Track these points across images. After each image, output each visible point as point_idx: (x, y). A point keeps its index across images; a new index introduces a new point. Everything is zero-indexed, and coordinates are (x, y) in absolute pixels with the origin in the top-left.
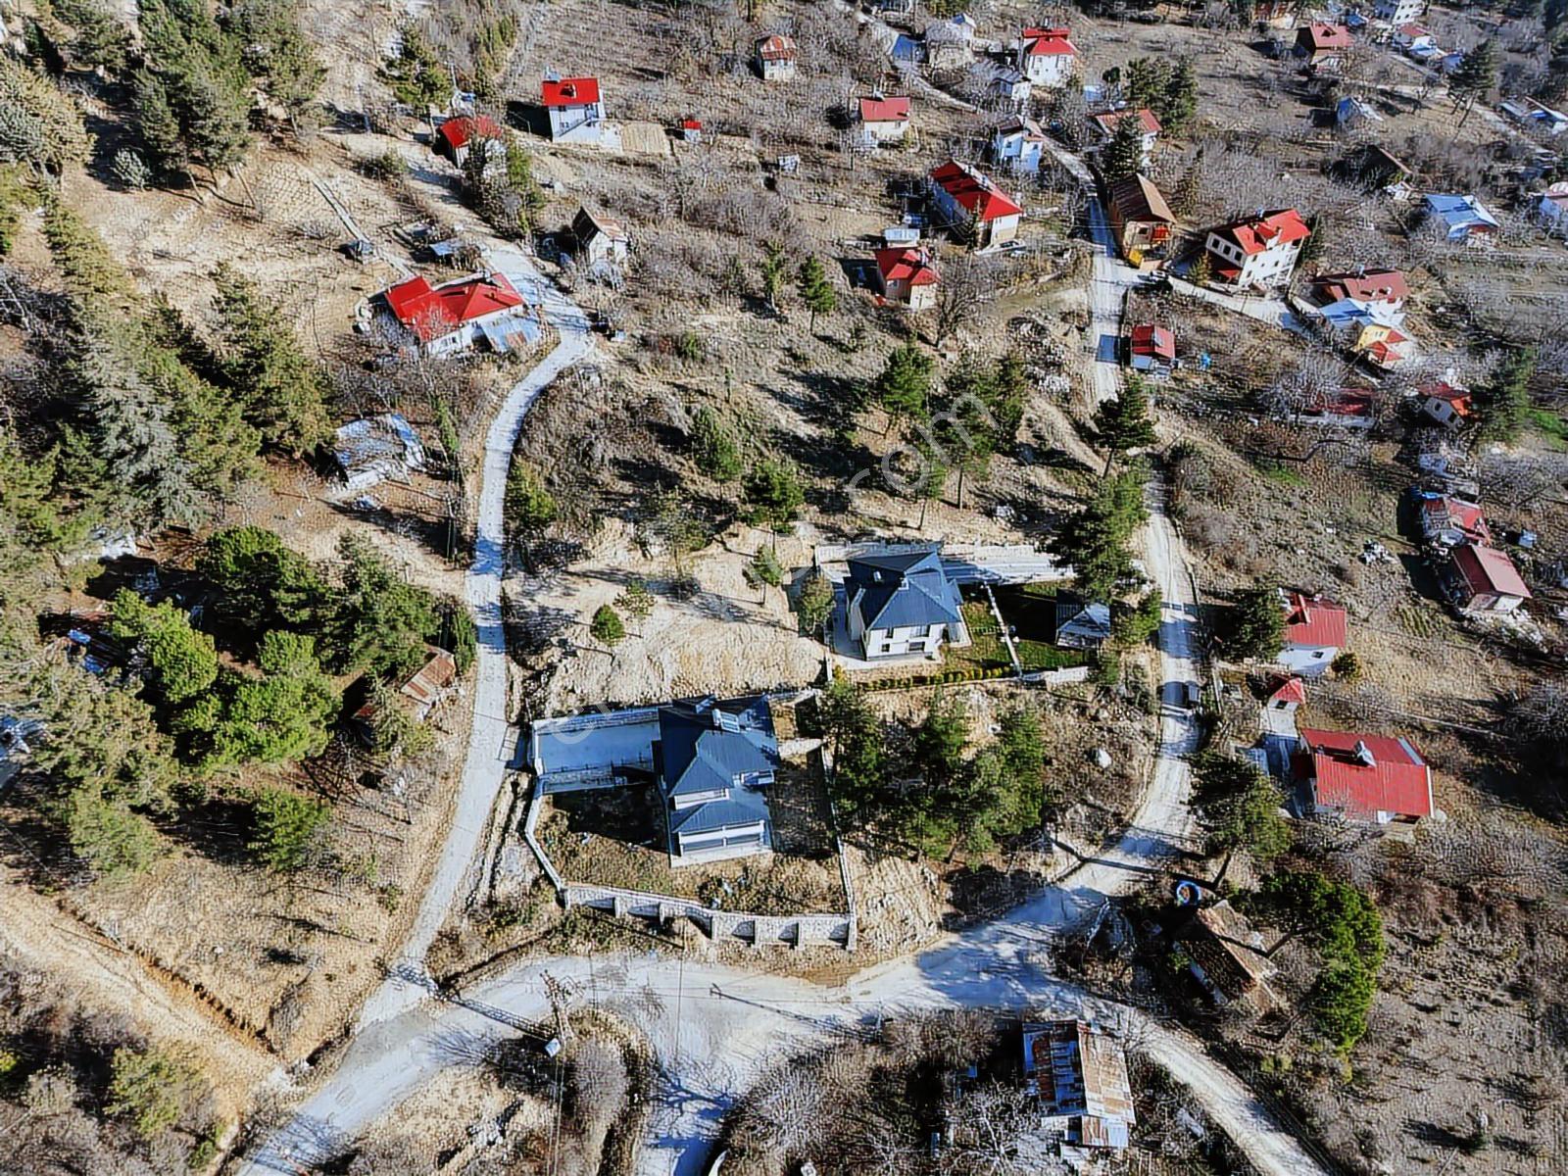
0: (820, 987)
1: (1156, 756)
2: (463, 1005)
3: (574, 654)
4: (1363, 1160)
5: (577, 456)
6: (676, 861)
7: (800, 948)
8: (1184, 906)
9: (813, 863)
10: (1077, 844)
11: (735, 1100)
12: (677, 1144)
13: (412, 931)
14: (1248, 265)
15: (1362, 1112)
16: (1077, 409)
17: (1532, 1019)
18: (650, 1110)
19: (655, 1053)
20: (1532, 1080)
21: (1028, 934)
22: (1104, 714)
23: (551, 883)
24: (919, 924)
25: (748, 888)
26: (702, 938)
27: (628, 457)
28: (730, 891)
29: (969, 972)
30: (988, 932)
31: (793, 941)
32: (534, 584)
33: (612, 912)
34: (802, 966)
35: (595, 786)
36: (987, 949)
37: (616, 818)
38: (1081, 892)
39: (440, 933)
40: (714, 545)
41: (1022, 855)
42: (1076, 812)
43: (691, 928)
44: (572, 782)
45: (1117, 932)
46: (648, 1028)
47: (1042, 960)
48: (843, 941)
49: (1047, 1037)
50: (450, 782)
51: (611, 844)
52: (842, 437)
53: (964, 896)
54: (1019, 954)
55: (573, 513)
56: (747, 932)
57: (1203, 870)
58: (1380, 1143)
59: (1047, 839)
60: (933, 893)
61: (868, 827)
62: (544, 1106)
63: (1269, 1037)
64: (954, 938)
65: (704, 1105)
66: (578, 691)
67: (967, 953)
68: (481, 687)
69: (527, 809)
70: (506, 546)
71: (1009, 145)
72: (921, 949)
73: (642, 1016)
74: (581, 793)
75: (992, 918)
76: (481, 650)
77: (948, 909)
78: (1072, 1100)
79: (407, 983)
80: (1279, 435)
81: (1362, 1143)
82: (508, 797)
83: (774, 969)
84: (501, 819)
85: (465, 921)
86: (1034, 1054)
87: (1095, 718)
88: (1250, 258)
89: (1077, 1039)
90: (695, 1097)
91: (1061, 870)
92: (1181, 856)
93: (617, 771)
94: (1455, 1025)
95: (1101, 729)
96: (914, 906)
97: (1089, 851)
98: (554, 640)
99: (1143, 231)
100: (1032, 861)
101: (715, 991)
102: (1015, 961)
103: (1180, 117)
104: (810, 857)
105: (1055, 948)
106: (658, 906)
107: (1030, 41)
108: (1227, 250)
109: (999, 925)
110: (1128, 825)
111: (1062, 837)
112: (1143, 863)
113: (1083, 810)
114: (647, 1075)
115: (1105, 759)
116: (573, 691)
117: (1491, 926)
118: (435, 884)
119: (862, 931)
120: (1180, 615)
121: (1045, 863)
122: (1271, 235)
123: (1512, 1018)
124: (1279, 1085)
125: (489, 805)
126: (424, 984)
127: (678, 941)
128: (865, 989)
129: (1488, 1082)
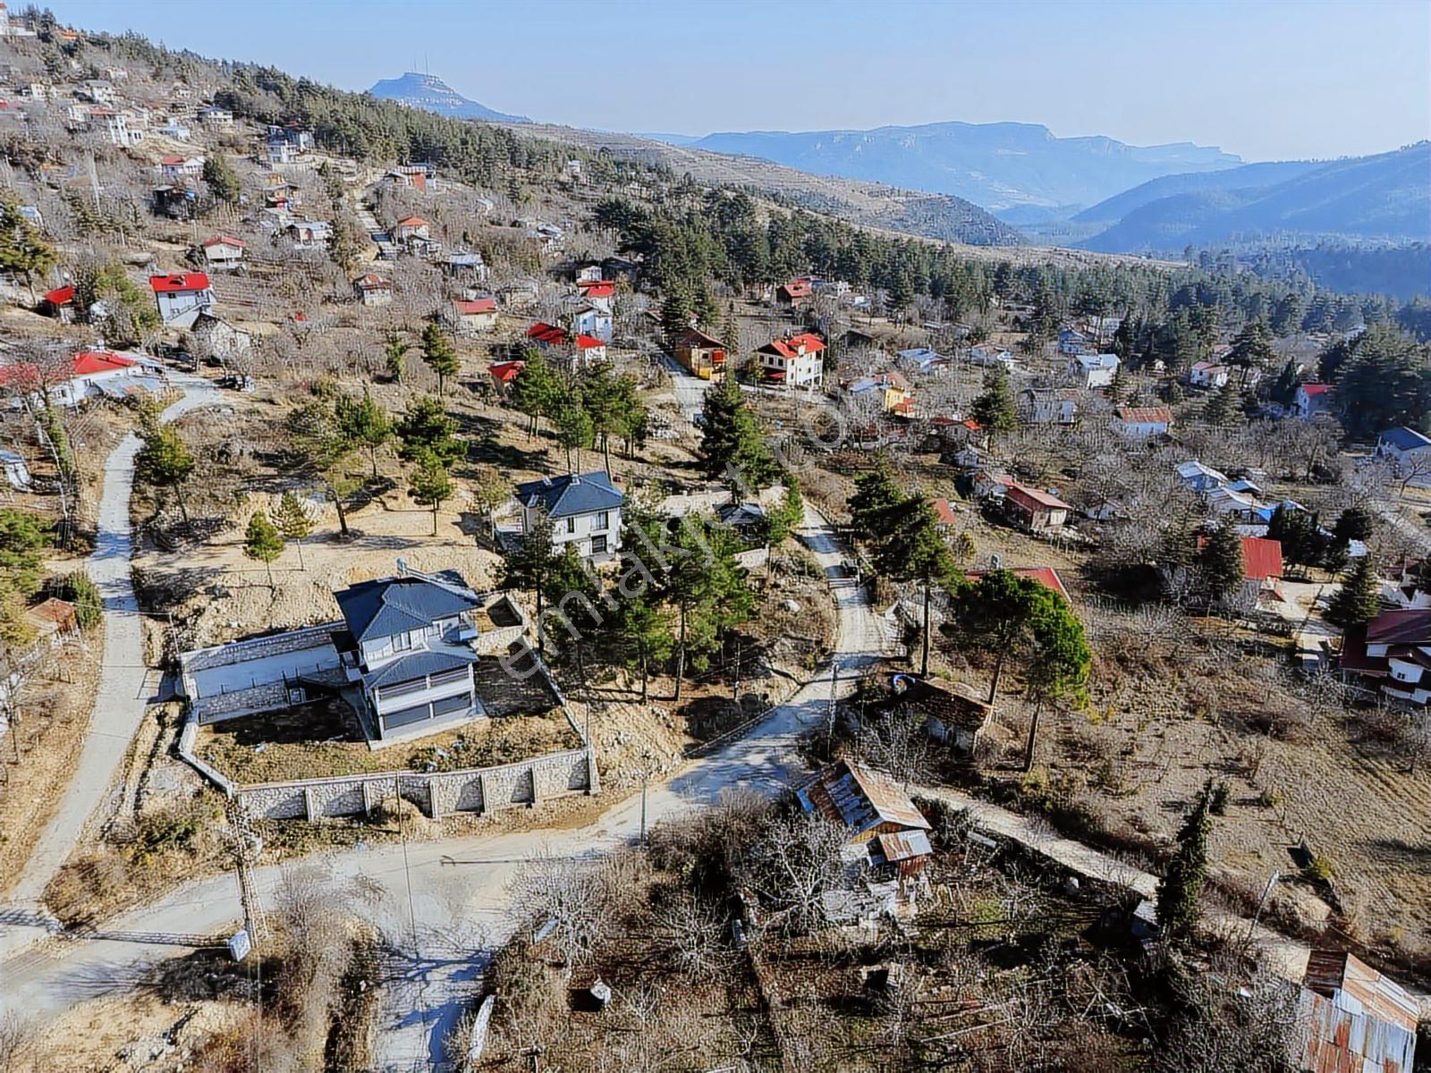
0: (568, 831)
1: (837, 609)
2: (102, 938)
3: (227, 595)
4: (1142, 835)
5: (212, 458)
6: (374, 745)
7: (538, 803)
8: (904, 693)
9: (536, 719)
10: (792, 670)
11: (492, 954)
12: (426, 1017)
13: (20, 875)
14: (790, 369)
15: (1124, 804)
16: (688, 444)
17: (1214, 723)
18: (384, 992)
19: (380, 935)
20: (1238, 760)
21: (773, 744)
22: (782, 582)
23: (219, 788)
24: (661, 756)
25: (467, 749)
26: (419, 818)
27: (270, 451)
28: (445, 755)
29: (725, 783)
30: (732, 751)
31: (529, 800)
32: (168, 557)
33: (305, 817)
34: (546, 818)
35: (265, 709)
36: (737, 763)
37: (297, 728)
38: (810, 704)
39: (64, 868)
40: (373, 505)
41: (744, 684)
42: (783, 644)
43: (406, 805)
44: (235, 707)
45: (854, 721)
46: (367, 912)
47: (794, 760)
48: (586, 787)
49: (820, 783)
50: (74, 727)
51: (294, 747)
52: (487, 441)
53: (700, 726)
54: (769, 760)
55: (211, 495)
56: (473, 802)
57: (910, 665)
58: (1149, 822)
59: (763, 668)
60: (669, 726)
61: (587, 683)
62: (235, 1005)
63: (1020, 770)
64: (701, 762)
65: (453, 969)
66: (235, 625)
67: (716, 771)
68: (108, 644)
69: (179, 734)
70: (134, 535)
71: (585, 322)
72: (670, 778)
73: (358, 904)
74: (249, 717)
75: (733, 740)
76: (108, 616)
77: (688, 740)
78: (864, 818)
79: (13, 928)
80: (852, 457)
81: (1134, 825)
82: (153, 729)
83: (513, 828)
84: (145, 747)
85: (102, 846)
86: (813, 802)
87: (776, 586)
88: (789, 362)
89: (847, 770)
90: (440, 964)
91: (785, 693)
92: (886, 661)
93: (290, 685)
94: (1161, 736)
95: (783, 591)
96: (652, 740)
97: (806, 676)
98: (201, 589)
99: (705, 356)
100: (755, 685)
101: (446, 861)
102: (768, 766)
103: (710, 310)
104: (531, 714)
105: (802, 748)
106: (360, 790)
107: (585, 289)
108: (771, 361)
109: (742, 744)
110: (832, 654)
111: (776, 666)
112: (856, 673)
113: (788, 642)
114: (374, 958)
115: (794, 606)
116: (229, 626)
117: (1152, 676)
118: (53, 824)
119: (604, 774)
120: (820, 532)
121: (768, 686)
122: (798, 345)
123: (1198, 727)
124: (1046, 799)
125: (131, 738)
126: (42, 923)
127: (392, 826)
128: (619, 819)
129: (1207, 766)
